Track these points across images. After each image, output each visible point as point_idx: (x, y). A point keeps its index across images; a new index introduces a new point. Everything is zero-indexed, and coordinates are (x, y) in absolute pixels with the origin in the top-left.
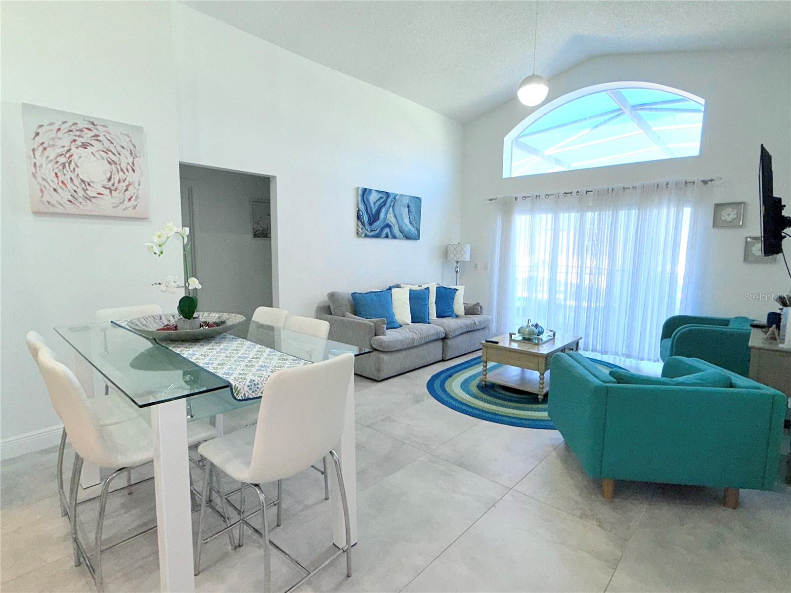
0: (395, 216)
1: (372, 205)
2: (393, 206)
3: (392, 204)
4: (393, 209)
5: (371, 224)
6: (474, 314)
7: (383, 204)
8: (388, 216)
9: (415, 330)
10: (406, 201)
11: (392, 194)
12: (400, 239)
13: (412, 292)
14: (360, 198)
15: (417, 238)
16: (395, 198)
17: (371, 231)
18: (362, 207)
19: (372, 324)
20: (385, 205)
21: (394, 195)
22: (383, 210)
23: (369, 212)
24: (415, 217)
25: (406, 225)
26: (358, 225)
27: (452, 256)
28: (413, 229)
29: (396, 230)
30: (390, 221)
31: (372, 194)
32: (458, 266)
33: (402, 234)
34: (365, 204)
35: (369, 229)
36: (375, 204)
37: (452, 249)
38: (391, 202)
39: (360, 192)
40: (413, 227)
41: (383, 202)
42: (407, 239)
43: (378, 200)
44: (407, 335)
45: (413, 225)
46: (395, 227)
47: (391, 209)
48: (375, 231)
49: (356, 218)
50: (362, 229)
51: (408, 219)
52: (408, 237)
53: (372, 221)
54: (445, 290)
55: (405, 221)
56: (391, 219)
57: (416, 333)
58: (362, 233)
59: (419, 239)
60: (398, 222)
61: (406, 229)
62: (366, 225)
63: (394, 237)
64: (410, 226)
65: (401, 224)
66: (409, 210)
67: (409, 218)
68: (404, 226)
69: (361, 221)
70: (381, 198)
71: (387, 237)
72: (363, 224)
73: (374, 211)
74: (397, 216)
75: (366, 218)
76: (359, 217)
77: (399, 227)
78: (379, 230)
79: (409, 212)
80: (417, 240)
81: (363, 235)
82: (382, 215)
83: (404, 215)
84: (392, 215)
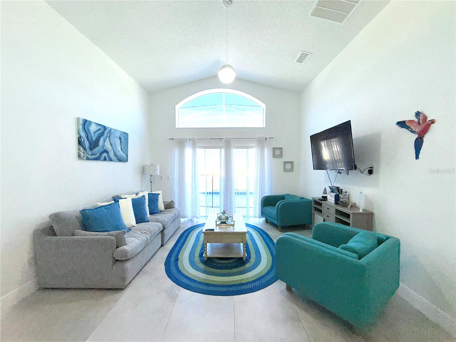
0: (111, 144)
1: (93, 134)
2: (109, 137)
3: (108, 136)
4: (109, 139)
5: (91, 149)
6: (171, 208)
7: (102, 134)
8: (105, 143)
9: (145, 231)
10: (118, 135)
11: (109, 128)
12: (115, 161)
13: (134, 201)
14: (81, 127)
15: (126, 160)
16: (110, 131)
17: (92, 155)
18: (83, 134)
19: (113, 238)
20: (103, 135)
21: (110, 129)
22: (102, 139)
23: (90, 140)
24: (124, 146)
25: (119, 152)
26: (79, 149)
27: (147, 172)
28: (124, 154)
29: (112, 155)
30: (107, 148)
31: (92, 125)
32: (152, 178)
33: (116, 157)
34: (86, 132)
35: (90, 153)
36: (94, 133)
37: (147, 168)
38: (108, 134)
39: (81, 122)
40: (124, 153)
41: (101, 133)
42: (120, 161)
43: (97, 130)
44: (143, 238)
45: (123, 152)
46: (111, 152)
47: (108, 139)
48: (95, 155)
49: (78, 143)
50: (84, 153)
51: (120, 148)
52: (120, 160)
53: (92, 147)
54: (152, 195)
55: (118, 148)
56: (108, 146)
57: (147, 234)
58: (84, 156)
59: (128, 162)
60: (113, 149)
61: (119, 154)
62: (87, 150)
63: (111, 160)
64: (122, 153)
65: (115, 150)
66: (120, 141)
67: (121, 146)
68: (117, 152)
69: (83, 147)
70: (99, 129)
71: (105, 159)
72: (85, 149)
73: (94, 139)
74: (112, 145)
75: (87, 144)
76: (80, 143)
77: (114, 152)
78: (98, 154)
79: (120, 142)
80: (126, 162)
81: (85, 158)
82: (101, 143)
83: (117, 144)
84: (109, 144)
